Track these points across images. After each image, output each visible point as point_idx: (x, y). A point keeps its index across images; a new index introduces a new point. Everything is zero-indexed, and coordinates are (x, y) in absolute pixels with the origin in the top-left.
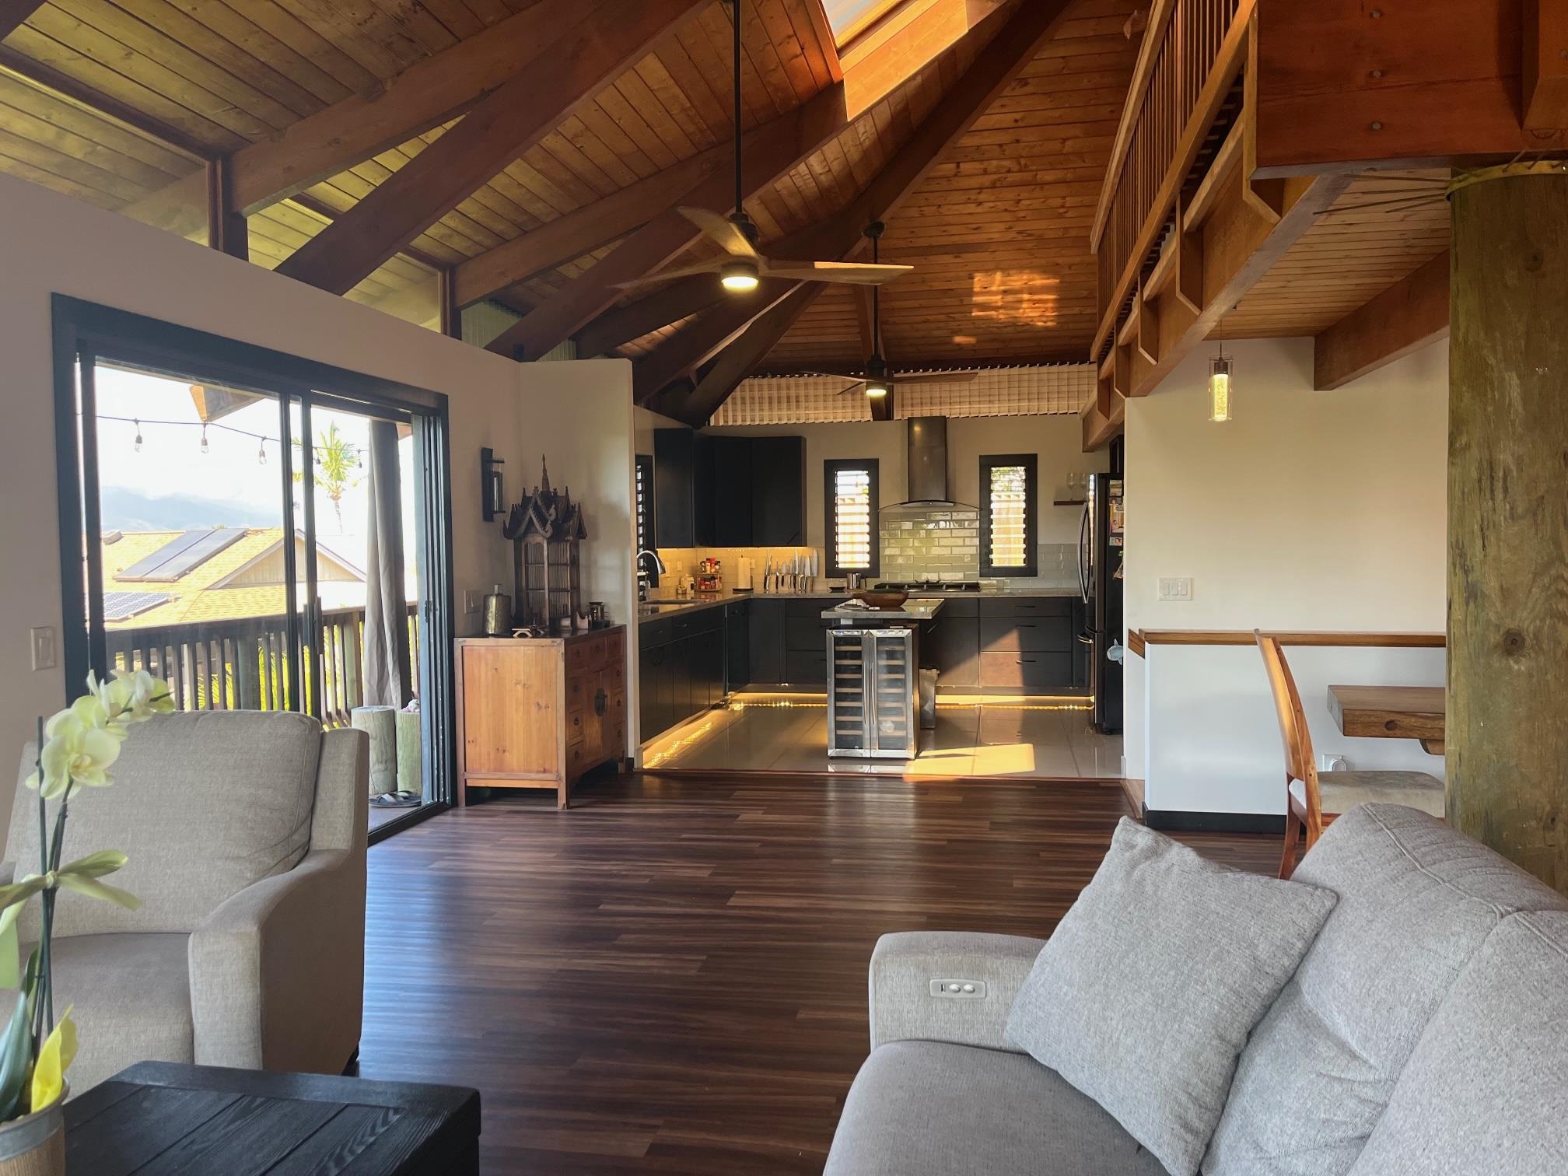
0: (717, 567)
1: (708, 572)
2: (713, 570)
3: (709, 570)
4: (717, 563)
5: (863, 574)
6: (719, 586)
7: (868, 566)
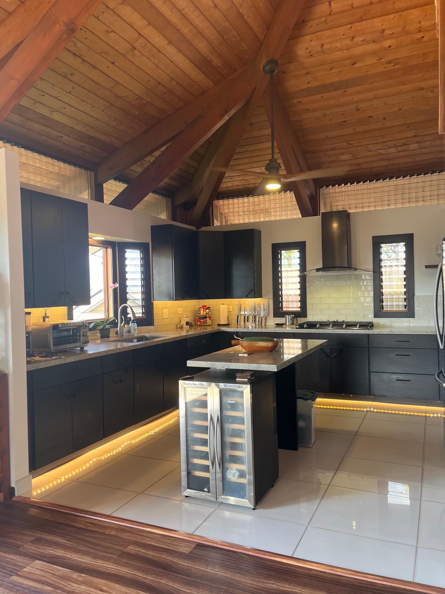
0: (207, 311)
1: (202, 314)
2: (205, 313)
3: (202, 313)
4: (209, 308)
5: (296, 315)
6: (209, 322)
7: (299, 309)
